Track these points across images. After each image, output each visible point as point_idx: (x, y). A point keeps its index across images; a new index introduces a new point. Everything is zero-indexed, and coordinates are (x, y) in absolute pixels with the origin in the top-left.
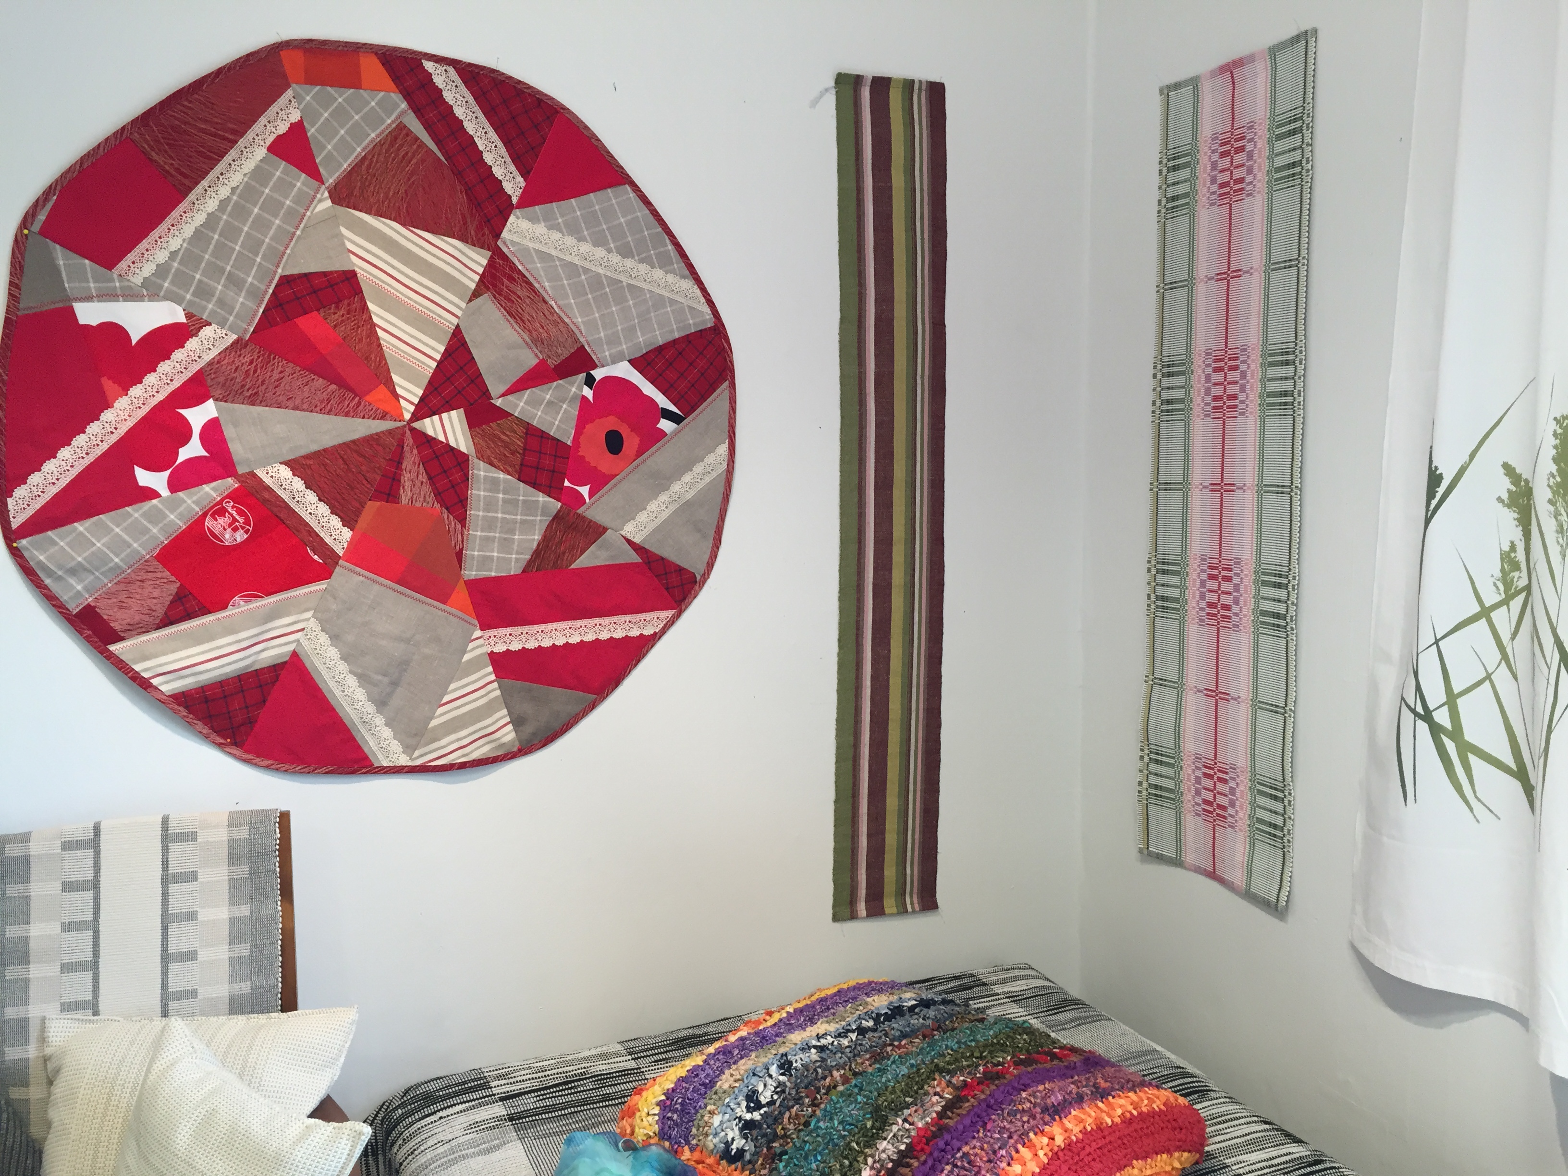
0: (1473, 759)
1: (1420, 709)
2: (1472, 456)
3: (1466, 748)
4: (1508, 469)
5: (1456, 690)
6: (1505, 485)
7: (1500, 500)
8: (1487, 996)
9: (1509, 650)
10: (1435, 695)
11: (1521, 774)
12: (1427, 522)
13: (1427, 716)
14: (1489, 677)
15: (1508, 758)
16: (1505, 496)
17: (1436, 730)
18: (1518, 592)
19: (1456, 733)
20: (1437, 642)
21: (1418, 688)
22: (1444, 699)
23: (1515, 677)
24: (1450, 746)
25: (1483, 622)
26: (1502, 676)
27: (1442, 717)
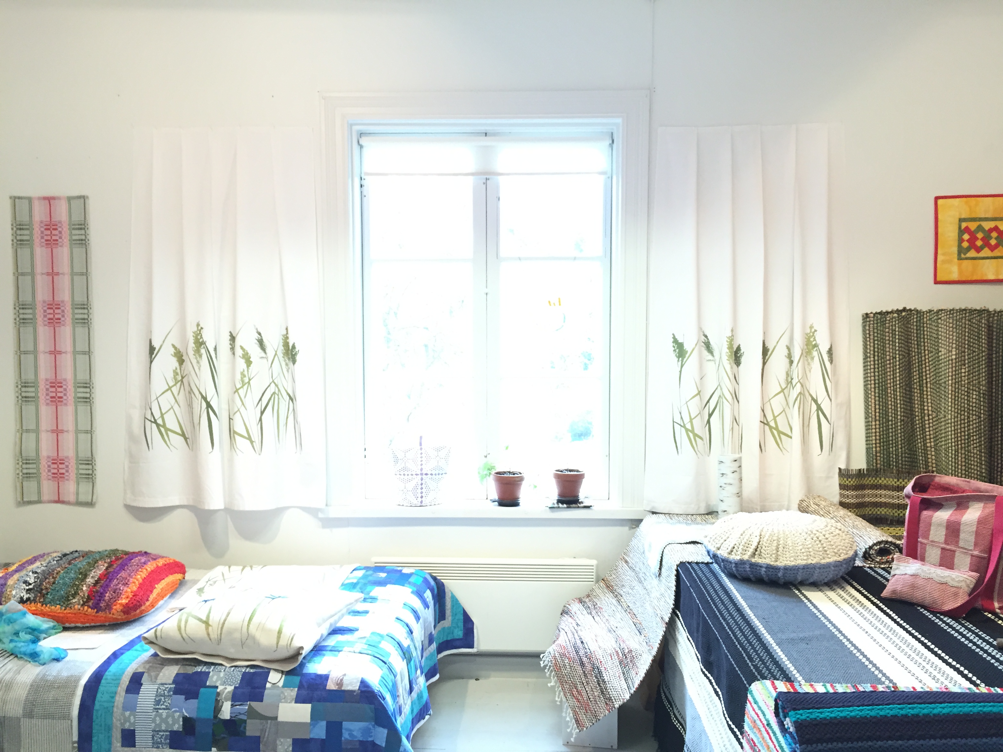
0: (169, 432)
1: (153, 420)
2: (164, 342)
3: (167, 430)
4: (174, 346)
5: (163, 412)
6: (172, 351)
7: (172, 355)
8: (177, 503)
9: (177, 399)
10: (157, 415)
11: (183, 435)
12: (151, 362)
13: (155, 422)
14: (172, 407)
15: (180, 432)
16: (173, 354)
17: (158, 425)
18: (179, 381)
19: (164, 426)
20: (157, 398)
21: (152, 413)
22: (160, 415)
23: (180, 407)
24: (162, 429)
25: (169, 391)
26: (176, 407)
27: (160, 421)
